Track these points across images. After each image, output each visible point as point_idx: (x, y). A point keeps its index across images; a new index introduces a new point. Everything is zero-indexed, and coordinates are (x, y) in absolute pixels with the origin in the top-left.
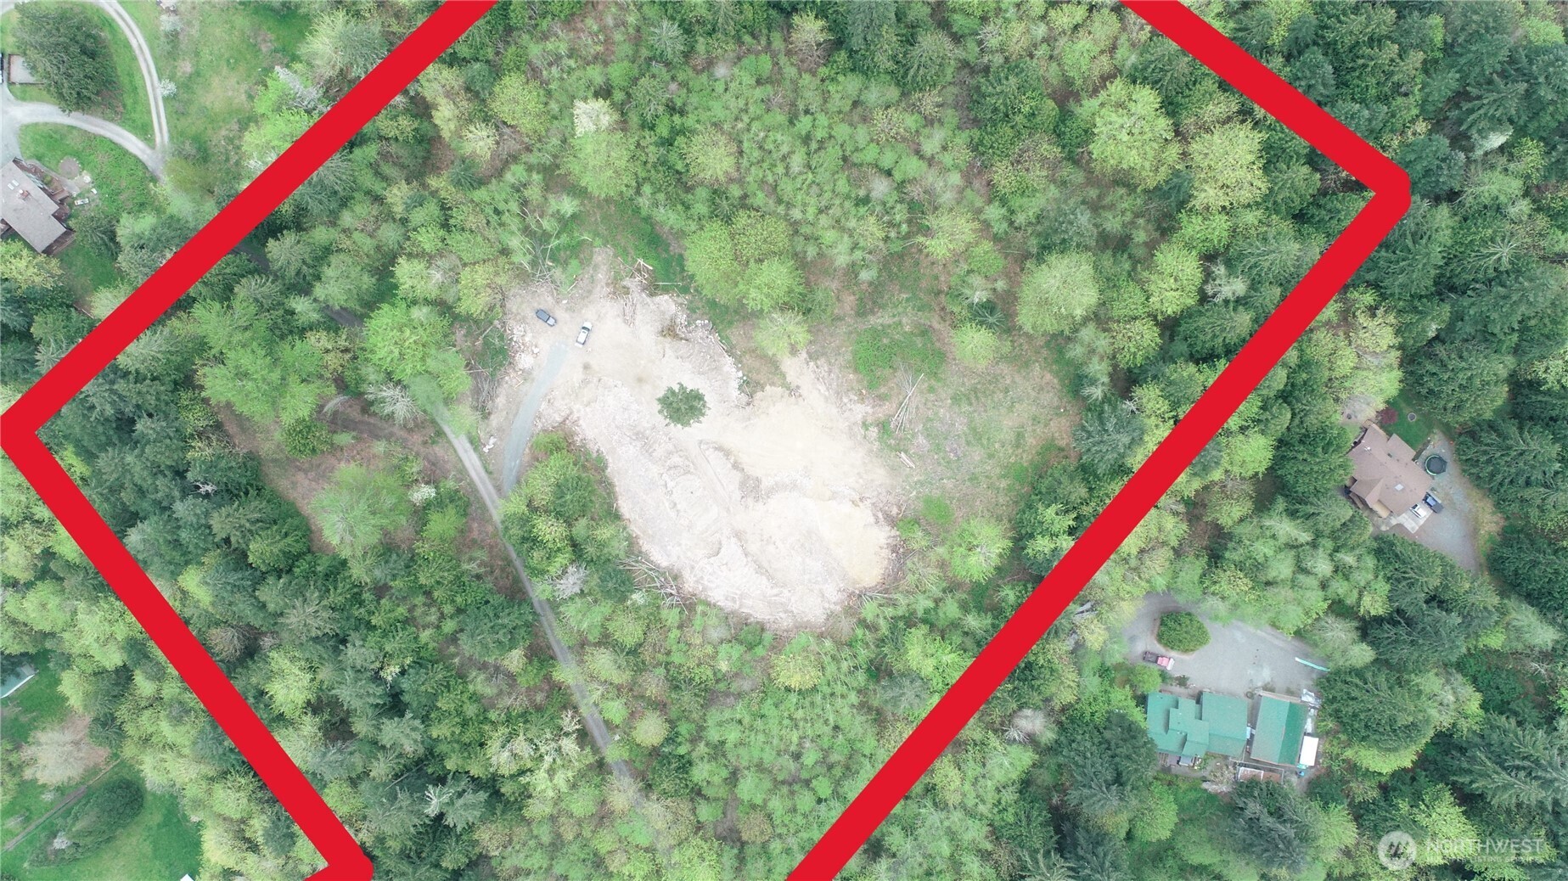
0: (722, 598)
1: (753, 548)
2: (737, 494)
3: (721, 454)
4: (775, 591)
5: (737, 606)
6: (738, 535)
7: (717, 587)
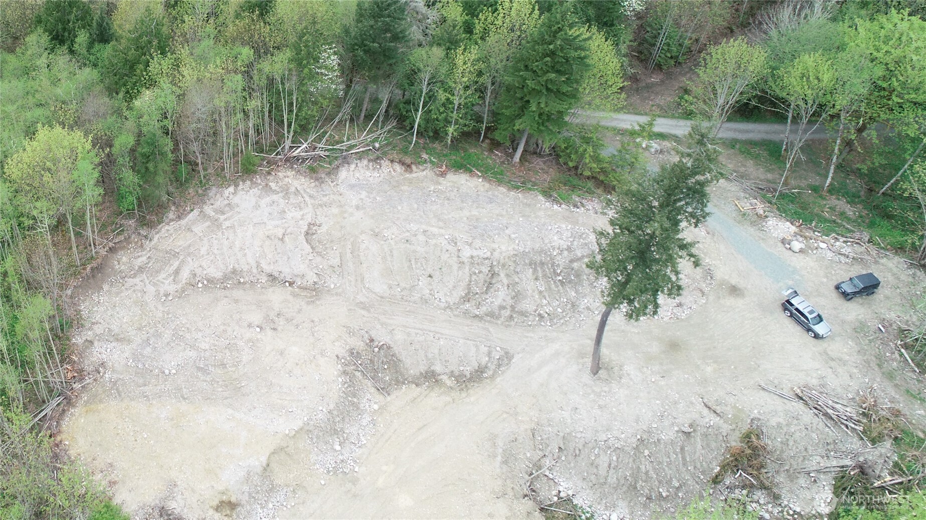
0: (236, 200)
1: (277, 297)
2: (382, 337)
3: (468, 370)
4: (185, 275)
5: (208, 209)
6: (314, 291)
7: (257, 207)
